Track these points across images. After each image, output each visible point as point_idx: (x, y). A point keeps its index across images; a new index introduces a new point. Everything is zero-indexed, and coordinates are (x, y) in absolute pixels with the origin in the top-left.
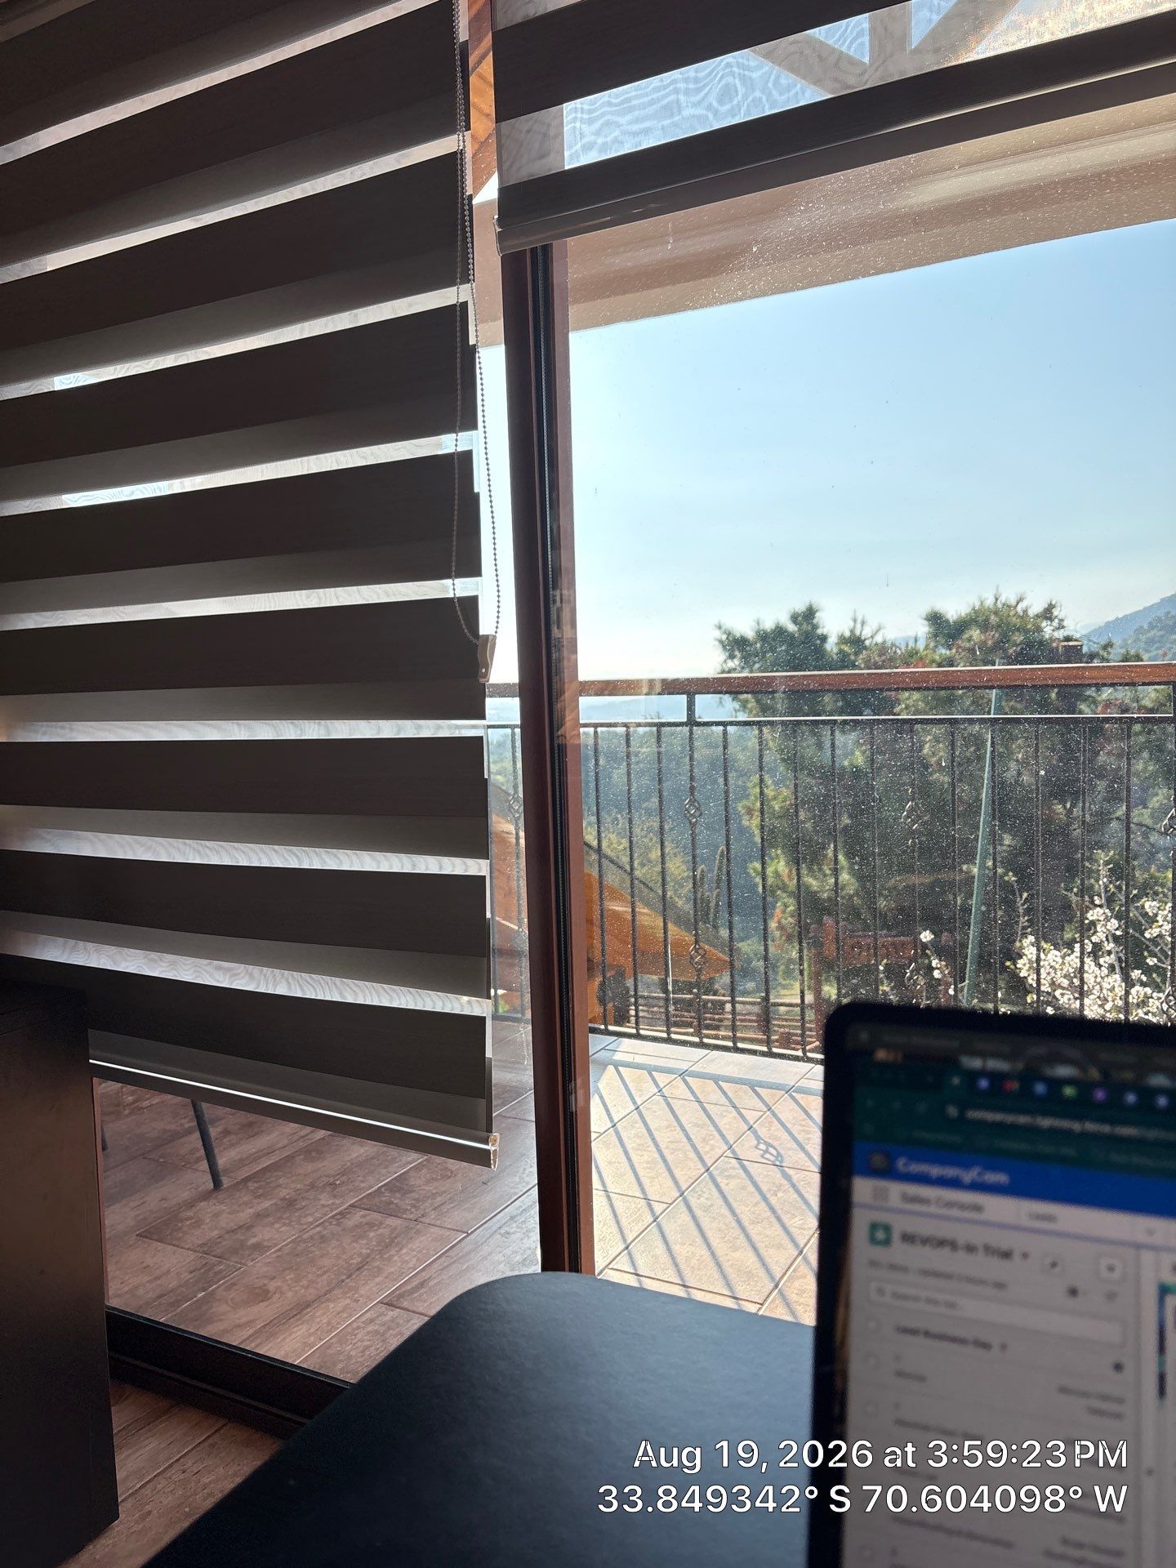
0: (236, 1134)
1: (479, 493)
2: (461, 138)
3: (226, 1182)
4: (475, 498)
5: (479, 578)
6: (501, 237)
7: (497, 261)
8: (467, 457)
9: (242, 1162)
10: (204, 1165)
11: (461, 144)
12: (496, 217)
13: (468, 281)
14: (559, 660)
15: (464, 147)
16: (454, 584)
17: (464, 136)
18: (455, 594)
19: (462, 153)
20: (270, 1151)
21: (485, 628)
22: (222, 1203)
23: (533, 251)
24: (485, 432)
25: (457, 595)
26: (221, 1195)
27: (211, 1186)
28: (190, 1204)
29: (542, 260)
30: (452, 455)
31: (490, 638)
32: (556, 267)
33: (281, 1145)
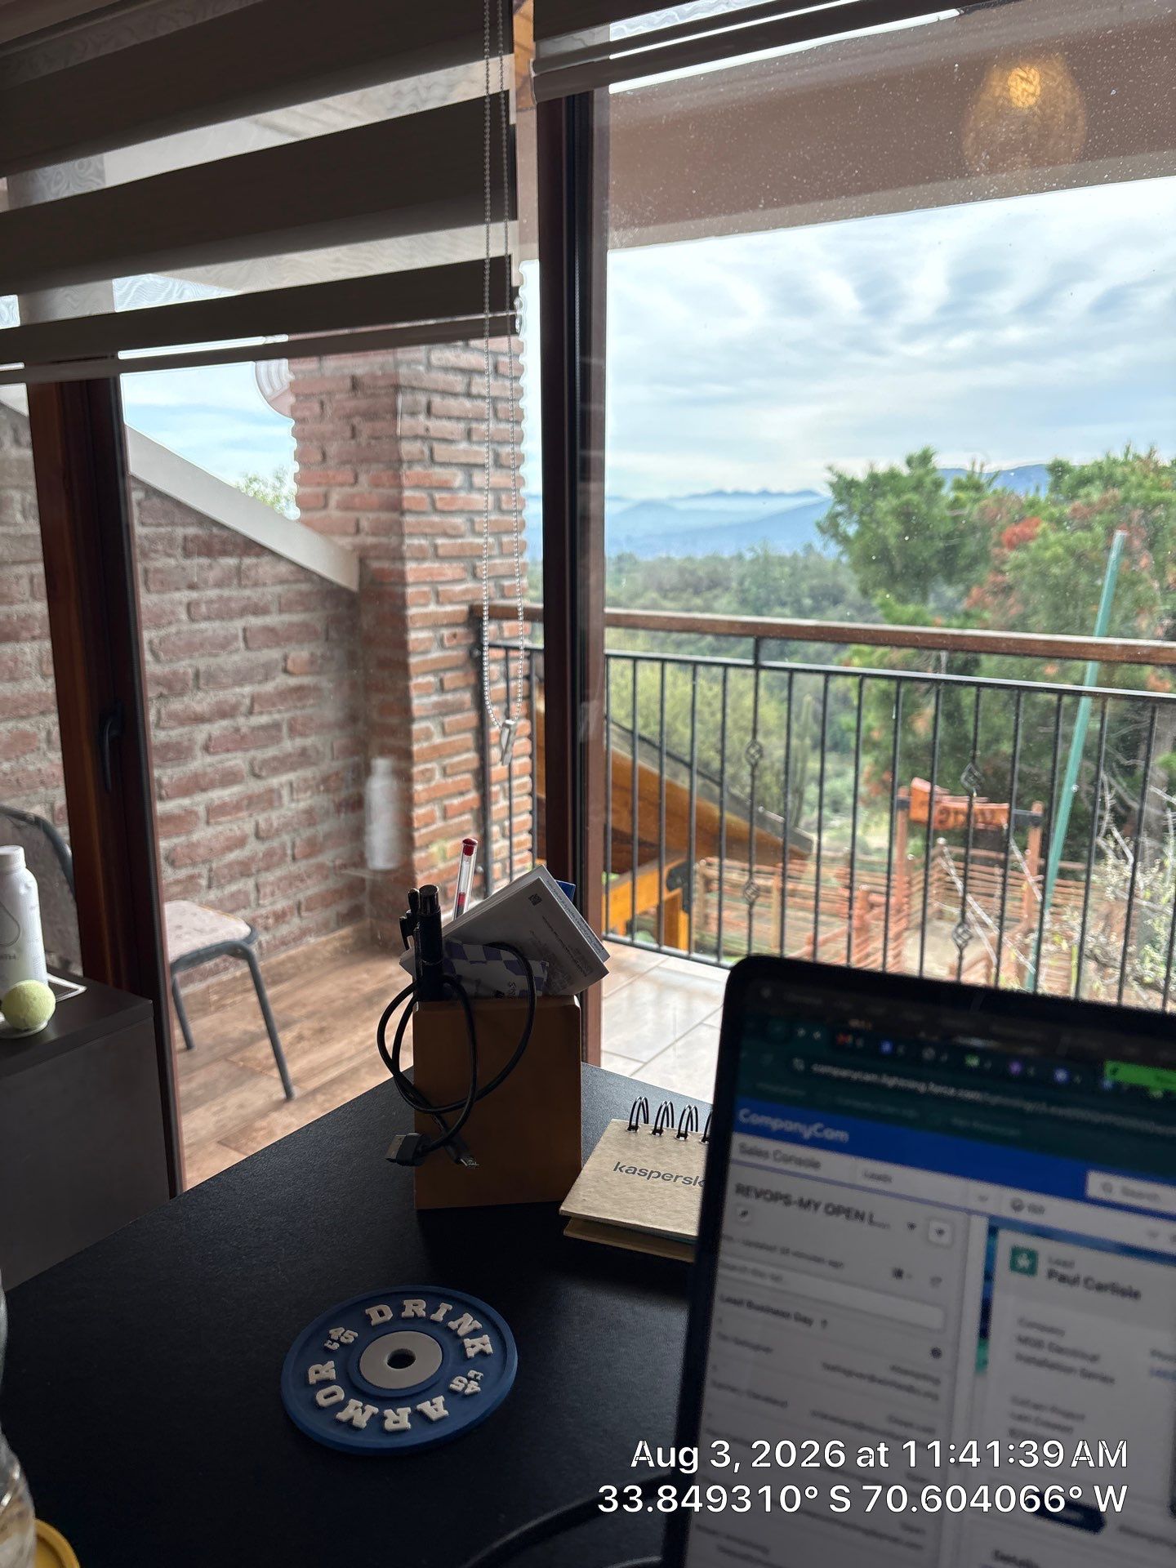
0: (309, 1040)
3: (296, 1091)
9: (312, 1072)
10: (276, 1073)
20: (337, 1061)
22: (292, 1114)
26: (292, 1106)
27: (283, 1095)
28: (263, 1114)
33: (347, 1055)
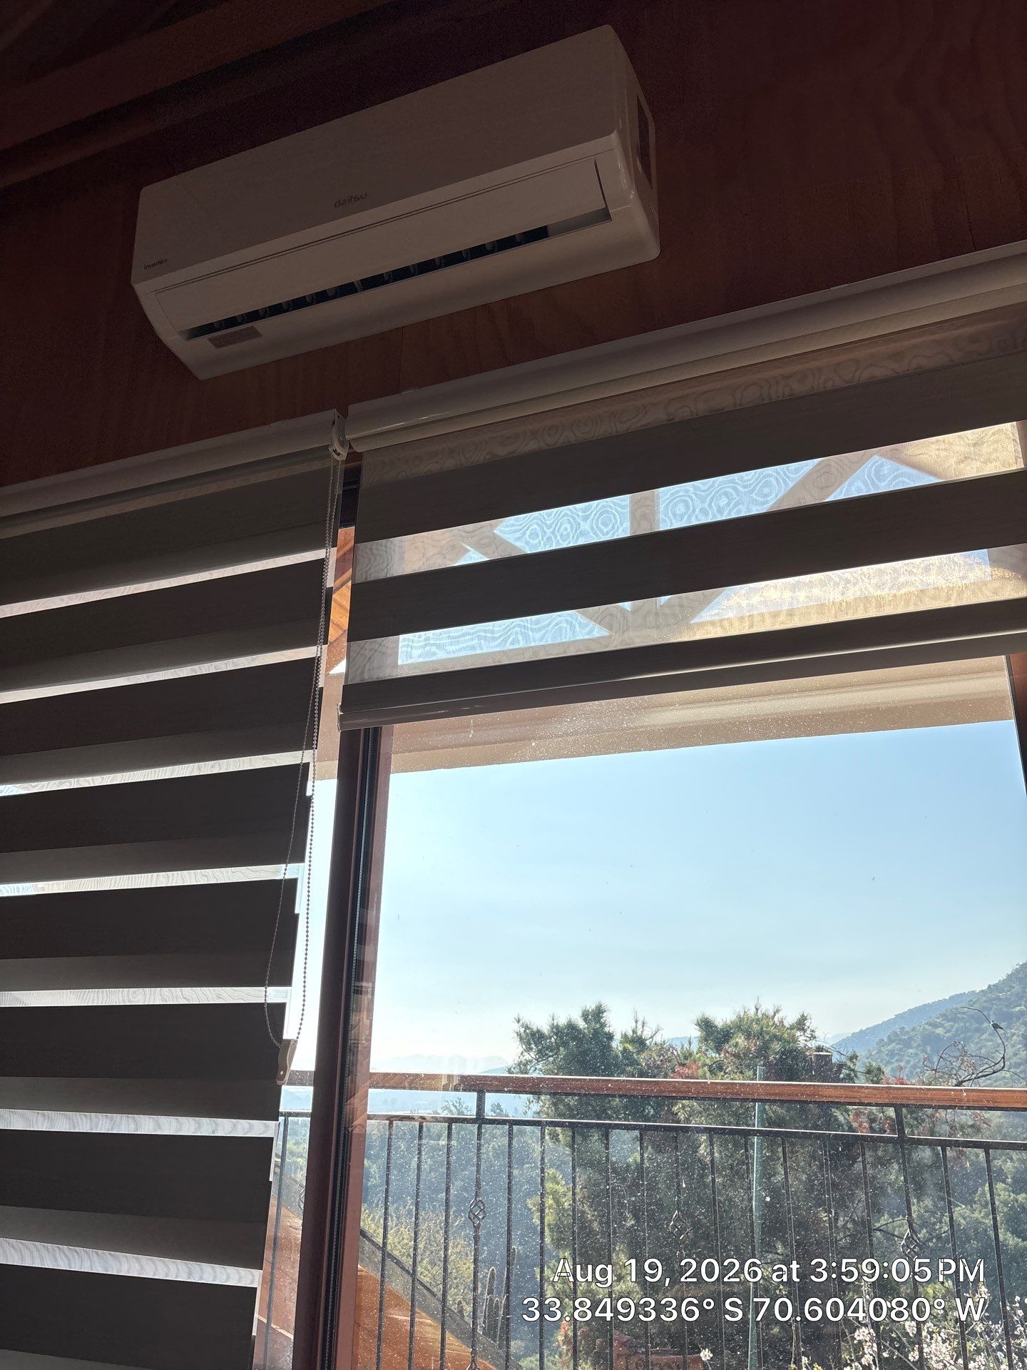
1: (298, 915)
2: (319, 648)
4: (295, 918)
5: (289, 988)
6: (341, 719)
7: (337, 736)
8: (292, 884)
11: (319, 652)
12: (340, 704)
13: (313, 748)
14: (354, 1064)
15: (321, 655)
16: (266, 991)
17: (321, 649)
18: (265, 1000)
19: (319, 659)
21: (288, 1033)
23: (367, 730)
24: (310, 866)
25: (268, 1001)
29: (373, 737)
30: (281, 880)
31: (292, 1043)
32: (384, 740)
